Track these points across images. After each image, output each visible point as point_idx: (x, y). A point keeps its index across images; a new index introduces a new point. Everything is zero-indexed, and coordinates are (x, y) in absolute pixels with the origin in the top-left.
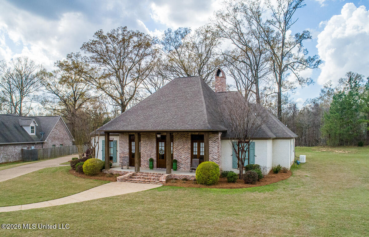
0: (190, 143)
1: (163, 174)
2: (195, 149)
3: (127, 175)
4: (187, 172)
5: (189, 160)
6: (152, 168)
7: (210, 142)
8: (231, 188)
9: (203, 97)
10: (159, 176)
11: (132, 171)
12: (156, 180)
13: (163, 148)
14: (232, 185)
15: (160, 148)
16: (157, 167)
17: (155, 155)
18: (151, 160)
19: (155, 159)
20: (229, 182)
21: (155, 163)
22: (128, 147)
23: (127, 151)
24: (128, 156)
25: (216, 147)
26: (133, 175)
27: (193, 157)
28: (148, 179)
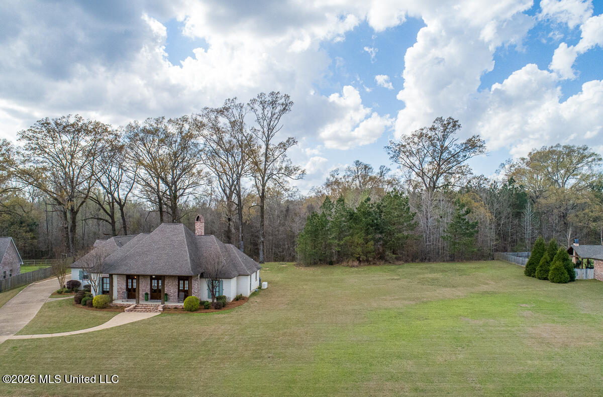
0: (177, 281)
1: (159, 305)
2: (181, 285)
3: (132, 307)
4: (176, 302)
5: (177, 294)
6: (147, 300)
7: (193, 280)
8: (206, 312)
9: (187, 246)
10: (157, 307)
11: (133, 303)
12: (155, 309)
13: (156, 285)
14: (207, 311)
15: (153, 284)
16: (151, 299)
17: (149, 290)
18: (147, 294)
19: (149, 293)
20: (205, 308)
21: (149, 296)
22: (125, 284)
23: (124, 287)
24: (125, 291)
25: (197, 284)
26: (136, 306)
27: (179, 291)
28: (148, 309)
